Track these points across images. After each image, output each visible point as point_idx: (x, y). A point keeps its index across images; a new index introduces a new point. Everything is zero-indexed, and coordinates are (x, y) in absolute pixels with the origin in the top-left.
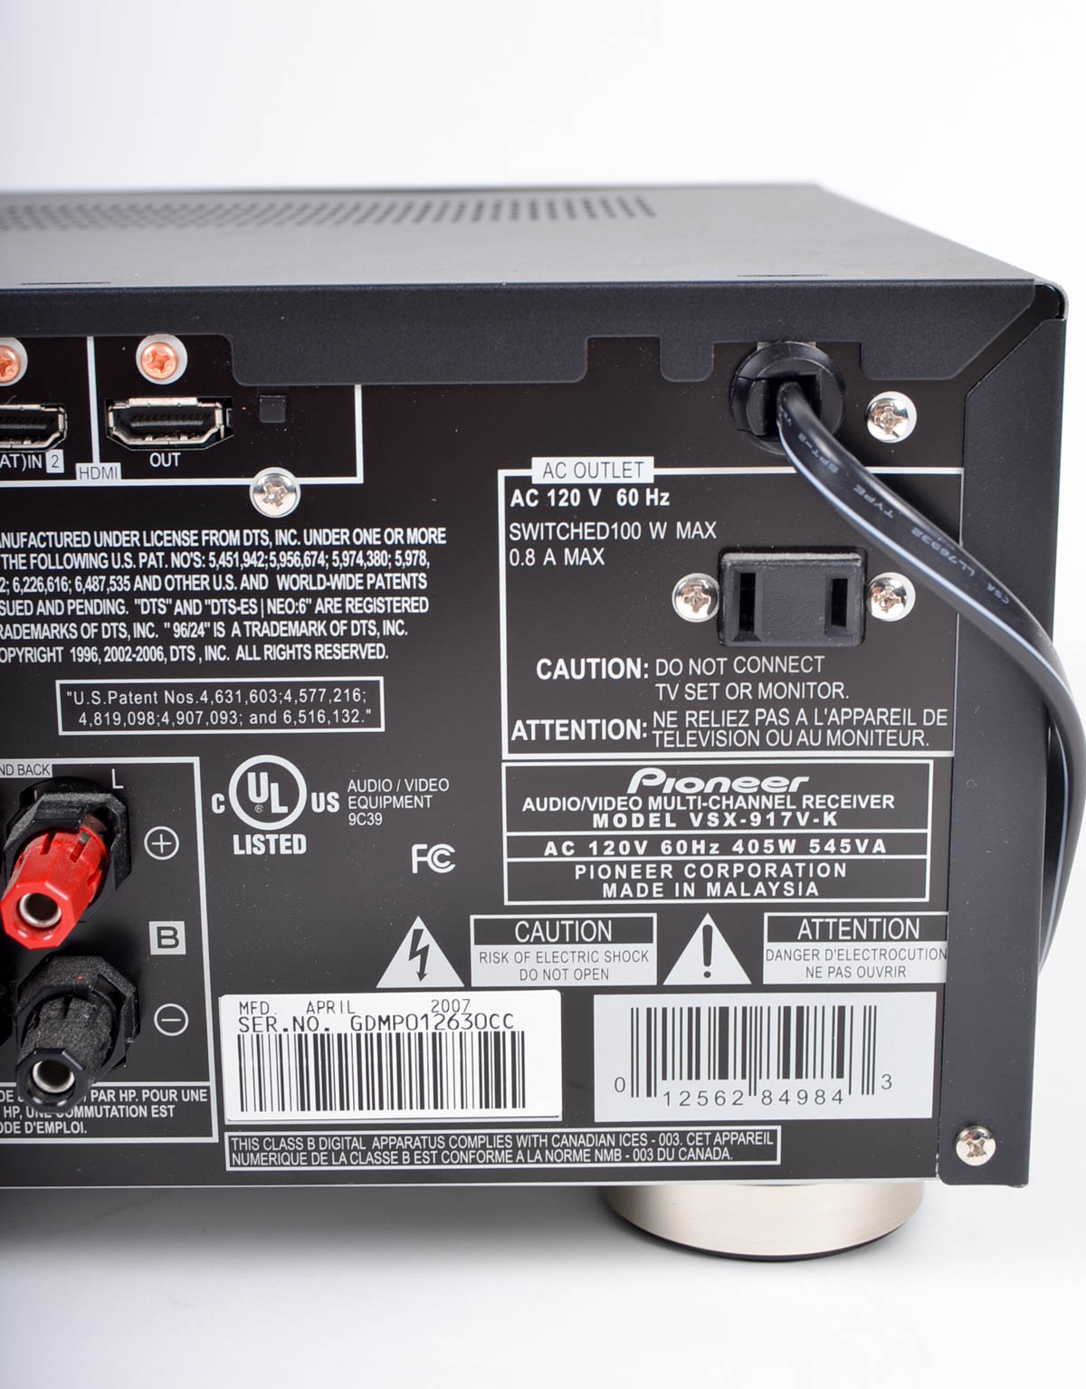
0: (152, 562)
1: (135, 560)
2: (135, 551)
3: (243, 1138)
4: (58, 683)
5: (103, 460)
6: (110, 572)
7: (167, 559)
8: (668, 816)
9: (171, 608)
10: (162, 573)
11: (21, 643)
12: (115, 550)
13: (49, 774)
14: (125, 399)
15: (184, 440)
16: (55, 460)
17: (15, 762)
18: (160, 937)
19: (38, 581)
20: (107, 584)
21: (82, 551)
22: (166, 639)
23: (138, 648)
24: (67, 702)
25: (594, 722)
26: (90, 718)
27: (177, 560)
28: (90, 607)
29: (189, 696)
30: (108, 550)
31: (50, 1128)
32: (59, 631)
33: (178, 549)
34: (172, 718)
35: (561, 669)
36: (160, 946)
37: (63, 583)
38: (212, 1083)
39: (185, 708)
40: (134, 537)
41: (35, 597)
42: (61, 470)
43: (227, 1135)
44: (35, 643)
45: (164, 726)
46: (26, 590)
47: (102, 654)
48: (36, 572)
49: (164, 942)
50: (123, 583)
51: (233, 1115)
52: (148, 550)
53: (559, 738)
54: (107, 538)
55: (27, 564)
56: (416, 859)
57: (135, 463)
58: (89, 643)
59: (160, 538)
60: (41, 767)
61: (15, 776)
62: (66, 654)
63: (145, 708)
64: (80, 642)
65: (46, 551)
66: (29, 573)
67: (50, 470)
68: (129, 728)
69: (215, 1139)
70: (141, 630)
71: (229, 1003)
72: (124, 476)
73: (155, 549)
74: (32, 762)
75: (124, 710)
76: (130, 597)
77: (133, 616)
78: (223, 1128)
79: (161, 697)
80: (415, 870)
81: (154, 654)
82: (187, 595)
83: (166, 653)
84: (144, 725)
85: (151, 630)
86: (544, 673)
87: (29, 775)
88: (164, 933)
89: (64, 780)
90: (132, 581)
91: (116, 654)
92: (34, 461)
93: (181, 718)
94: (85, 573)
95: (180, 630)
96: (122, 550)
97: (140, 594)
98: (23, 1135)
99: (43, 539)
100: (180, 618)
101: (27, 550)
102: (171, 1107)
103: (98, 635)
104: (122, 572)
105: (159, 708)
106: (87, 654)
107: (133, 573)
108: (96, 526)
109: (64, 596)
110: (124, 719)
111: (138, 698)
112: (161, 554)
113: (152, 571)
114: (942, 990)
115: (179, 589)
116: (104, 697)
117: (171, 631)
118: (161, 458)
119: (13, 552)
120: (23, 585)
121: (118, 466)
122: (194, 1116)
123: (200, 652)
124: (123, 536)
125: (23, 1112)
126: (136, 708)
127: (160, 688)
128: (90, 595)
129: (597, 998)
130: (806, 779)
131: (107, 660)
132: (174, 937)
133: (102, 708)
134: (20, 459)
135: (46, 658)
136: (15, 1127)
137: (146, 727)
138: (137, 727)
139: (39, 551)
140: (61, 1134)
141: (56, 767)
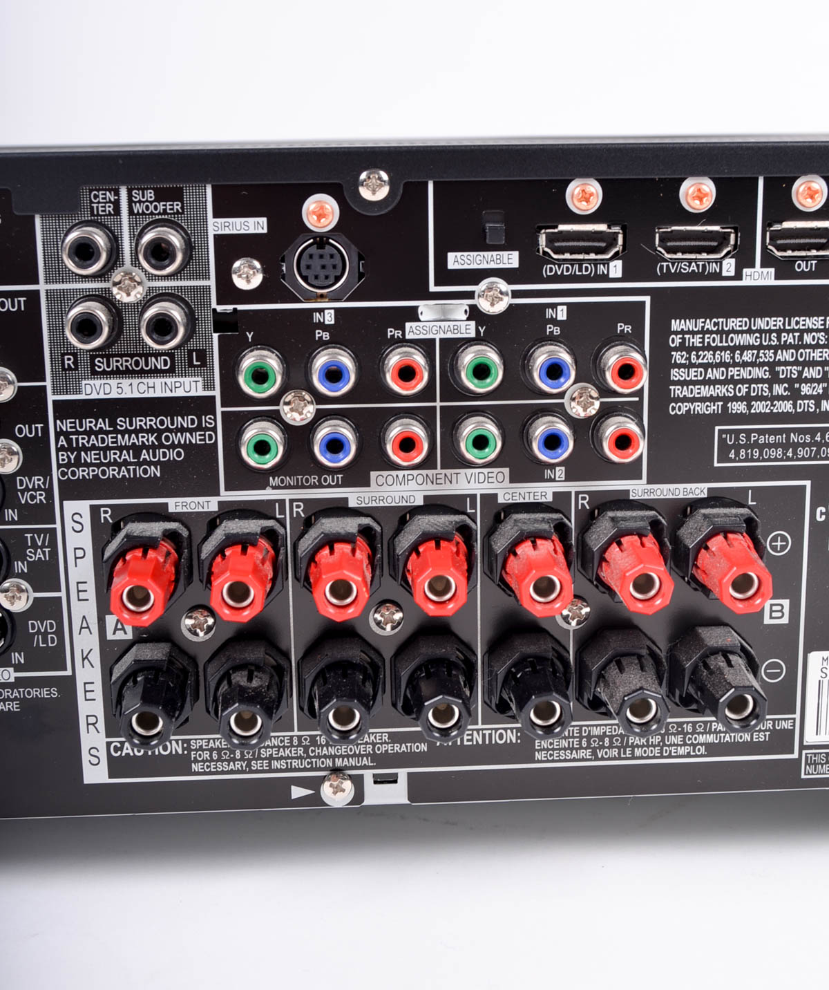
0: (791, 340)
1: (779, 338)
2: (779, 332)
3: (815, 754)
4: (717, 428)
5: (763, 266)
6: (761, 347)
7: (801, 338)
9: (800, 373)
10: (797, 348)
11: (693, 400)
12: (765, 331)
13: (704, 495)
14: (781, 222)
15: (814, 253)
16: (729, 267)
17: (681, 486)
18: (772, 611)
19: (709, 354)
20: (758, 357)
21: (742, 332)
22: (795, 395)
23: (775, 402)
24: (722, 442)
26: (737, 454)
27: (808, 339)
28: (744, 373)
29: (808, 437)
30: (761, 331)
31: (681, 751)
32: (721, 390)
33: (809, 331)
34: (795, 453)
36: (771, 617)
37: (727, 356)
38: (797, 716)
39: (804, 445)
40: (779, 322)
41: (706, 366)
42: (732, 273)
43: (804, 752)
44: (703, 400)
45: (788, 459)
46: (700, 361)
47: (749, 407)
48: (709, 348)
49: (774, 615)
50: (768, 356)
51: (810, 738)
52: (788, 332)
54: (761, 323)
55: (703, 342)
57: (784, 268)
58: (741, 399)
59: (797, 323)
60: (699, 490)
61: (681, 496)
62: (725, 408)
63: (776, 446)
64: (735, 399)
65: (717, 332)
66: (703, 349)
67: (724, 274)
68: (764, 460)
69: (795, 756)
70: (779, 389)
71: (815, 658)
72: (776, 278)
73: (793, 331)
74: (693, 486)
75: (761, 447)
76: (772, 365)
77: (774, 379)
78: (802, 747)
79: (788, 438)
81: (786, 407)
82: (813, 364)
83: (795, 406)
84: (775, 458)
85: (785, 389)
87: (691, 496)
88: (774, 608)
89: (715, 499)
90: (775, 354)
91: (759, 407)
92: (714, 267)
93: (801, 452)
94: (743, 348)
95: (806, 389)
96: (770, 331)
97: (780, 363)
98: (662, 757)
99: (716, 324)
100: (807, 381)
101: (703, 332)
102: (767, 733)
103: (748, 393)
104: (769, 347)
105: (785, 446)
106: (739, 408)
107: (776, 349)
108: (753, 314)
109: (726, 365)
110: (761, 454)
111: (772, 439)
112: (797, 334)
113: (790, 346)
115: (807, 359)
116: (748, 438)
117: (799, 390)
118: (803, 265)
119: (693, 333)
120: (698, 357)
121: (772, 270)
122: (783, 740)
123: (818, 405)
124: (772, 321)
125: (663, 740)
126: (770, 446)
127: (788, 431)
128: (745, 365)
131: (753, 411)
132: (781, 611)
133: (746, 447)
134: (704, 266)
135: (710, 411)
136: (656, 751)
137: (776, 459)
138: (769, 460)
139: (711, 332)
140: (688, 755)
141: (709, 489)
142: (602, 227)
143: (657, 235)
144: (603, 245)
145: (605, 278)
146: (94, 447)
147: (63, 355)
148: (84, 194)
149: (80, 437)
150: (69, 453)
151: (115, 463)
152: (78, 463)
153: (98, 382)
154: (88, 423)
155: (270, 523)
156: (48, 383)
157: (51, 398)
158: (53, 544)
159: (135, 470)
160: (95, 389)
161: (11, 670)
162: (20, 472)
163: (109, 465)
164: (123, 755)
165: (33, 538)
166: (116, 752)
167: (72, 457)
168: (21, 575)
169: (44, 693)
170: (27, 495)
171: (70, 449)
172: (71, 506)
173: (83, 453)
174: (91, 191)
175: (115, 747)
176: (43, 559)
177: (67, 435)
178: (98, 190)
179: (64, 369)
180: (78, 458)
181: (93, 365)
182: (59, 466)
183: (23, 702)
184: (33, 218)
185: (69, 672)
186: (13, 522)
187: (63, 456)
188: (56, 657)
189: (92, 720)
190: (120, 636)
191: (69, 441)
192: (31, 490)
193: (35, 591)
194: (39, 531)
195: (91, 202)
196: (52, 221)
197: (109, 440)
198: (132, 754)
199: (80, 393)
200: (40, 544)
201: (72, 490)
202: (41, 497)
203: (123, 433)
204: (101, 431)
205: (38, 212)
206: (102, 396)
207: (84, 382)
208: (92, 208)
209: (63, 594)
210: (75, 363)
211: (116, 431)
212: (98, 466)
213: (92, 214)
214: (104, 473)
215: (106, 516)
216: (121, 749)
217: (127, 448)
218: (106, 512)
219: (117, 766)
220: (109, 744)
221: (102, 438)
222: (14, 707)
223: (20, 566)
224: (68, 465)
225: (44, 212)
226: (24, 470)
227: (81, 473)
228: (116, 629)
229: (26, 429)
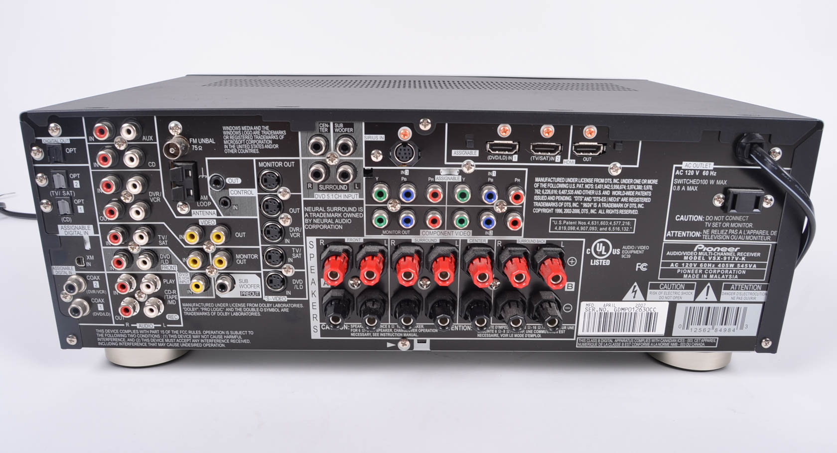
0: (580, 187)
1: (576, 186)
2: (576, 184)
3: (582, 339)
4: (551, 218)
5: (571, 158)
6: (569, 189)
7: (584, 186)
8: (703, 257)
9: (583, 199)
10: (582, 189)
11: (542, 207)
12: (571, 183)
13: (545, 243)
14: (578, 143)
15: (591, 154)
16: (558, 159)
17: (536, 239)
18: (568, 286)
19: (549, 191)
20: (567, 192)
21: (562, 183)
22: (581, 207)
23: (573, 209)
24: (552, 223)
25: (688, 232)
26: (558, 228)
27: (587, 186)
28: (562, 198)
29: (585, 223)
30: (569, 183)
31: (532, 336)
32: (553, 204)
33: (587, 183)
34: (580, 228)
35: (682, 218)
36: (568, 289)
37: (556, 192)
38: (576, 325)
39: (583, 226)
40: (576, 180)
41: (548, 195)
42: (559, 161)
43: (578, 338)
44: (546, 208)
45: (577, 231)
46: (546, 193)
47: (563, 211)
48: (549, 188)
49: (569, 288)
50: (571, 192)
51: (580, 333)
52: (579, 183)
53: (679, 236)
54: (569, 180)
55: (547, 186)
56: (637, 267)
57: (579, 160)
58: (560, 208)
59: (583, 180)
60: (543, 241)
61: (536, 243)
62: (554, 211)
63: (573, 225)
64: (558, 208)
65: (552, 183)
66: (547, 189)
67: (556, 161)
68: (568, 231)
69: (574, 339)
70: (575, 205)
71: (584, 304)
72: (576, 163)
73: (581, 183)
74: (541, 239)
75: (567, 226)
76: (573, 196)
77: (573, 201)
78: (577, 336)
79: (577, 223)
80: (637, 270)
81: (577, 211)
82: (588, 196)
83: (581, 211)
84: (572, 230)
85: (577, 205)
86: (678, 219)
87: (540, 243)
88: (569, 285)
89: (549, 244)
90: (574, 192)
91: (567, 211)
92: (552, 159)
93: (582, 228)
94: (562, 189)
95: (585, 205)
96: (573, 183)
97: (576, 195)
98: (525, 338)
99: (552, 180)
100: (585, 202)
101: (547, 182)
102: (564, 331)
103: (563, 206)
104: (572, 189)
105: (576, 226)
106: (559, 211)
107: (574, 190)
108: (566, 176)
109: (555, 195)
110: (567, 228)
111: (571, 223)
112: (583, 185)
113: (580, 189)
114: (764, 303)
115: (586, 194)
116: (562, 222)
117: (582, 205)
118: (586, 159)
119: (543, 183)
120: (545, 192)
121: (574, 160)
122: (570, 333)
123: (589, 211)
124: (573, 179)
125: (525, 332)
126: (570, 225)
127: (577, 221)
128: (562, 195)
129: (678, 304)
130: (739, 248)
131: (564, 212)
132: (572, 286)
133: (561, 226)
134: (549, 158)
135: (548, 212)
136: (523, 335)
137: (573, 231)
138: (570, 231)
139: (550, 183)
140: (535, 337)
141: (547, 241)
142: (511, 142)
143: (531, 146)
144: (511, 148)
145: (511, 161)
146: (318, 217)
147: (308, 183)
148: (317, 124)
149: (313, 213)
151: (326, 223)
152: (312, 223)
153: (320, 194)
154: (316, 209)
155: (382, 248)
156: (302, 194)
157: (303, 199)
158: (302, 252)
159: (333, 226)
160: (319, 196)
161: (286, 297)
162: (291, 226)
163: (323, 224)
164: (326, 329)
165: (295, 250)
166: (323, 328)
167: (310, 221)
168: (290, 263)
169: (298, 306)
170: (293, 234)
171: (309, 218)
172: (309, 239)
173: (314, 220)
174: (319, 123)
175: (323, 326)
176: (299, 257)
177: (308, 213)
178: (322, 123)
179: (308, 188)
180: (312, 221)
181: (319, 187)
182: (305, 224)
183: (290, 309)
184: (298, 133)
185: (307, 299)
186: (288, 244)
187: (307, 220)
188: (302, 293)
189: (315, 316)
190: (326, 286)
191: (309, 215)
192: (294, 232)
193: (295, 269)
194: (297, 247)
195: (319, 127)
196: (305, 134)
197: (324, 215)
198: (329, 329)
199: (314, 197)
200: (297, 252)
201: (310, 233)
202: (298, 235)
203: (329, 213)
204: (321, 212)
205: (300, 131)
206: (321, 199)
207: (315, 194)
208: (320, 130)
209: (305, 270)
210: (312, 186)
211: (327, 212)
212: (319, 224)
213: (320, 132)
214: (321, 227)
215: (322, 243)
216: (325, 327)
217: (330, 218)
218: (322, 241)
219: (323, 333)
220: (321, 325)
221: (321, 214)
222: (287, 310)
223: (290, 260)
224: (308, 224)
225: (301, 130)
226: (293, 225)
227: (313, 227)
228: (325, 284)
229: (293, 210)
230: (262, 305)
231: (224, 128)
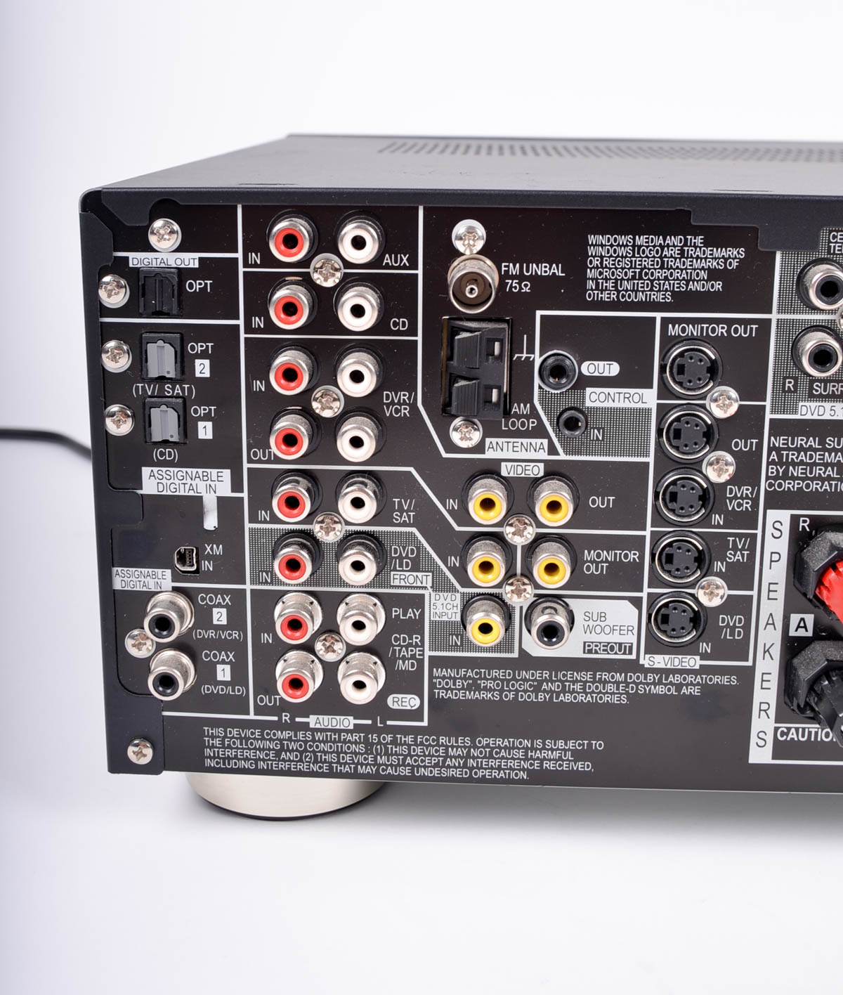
146: (802, 463)
147: (785, 378)
148: (824, 234)
149: (791, 453)
150: (778, 467)
151: (820, 478)
152: (786, 476)
153: (813, 405)
154: (800, 441)
156: (768, 404)
157: (769, 416)
158: (752, 548)
159: (836, 485)
160: (809, 410)
161: (698, 658)
162: (733, 481)
163: (812, 479)
164: (788, 739)
165: (734, 542)
166: (782, 736)
167: (781, 471)
168: (719, 575)
169: (725, 680)
170: (735, 503)
171: (780, 463)
172: (773, 515)
173: (791, 468)
174: (830, 232)
175: (782, 732)
176: (741, 561)
177: (778, 450)
178: (837, 232)
179: (784, 391)
180: (786, 471)
181: (811, 388)
182: (768, 478)
183: (704, 687)
184: (774, 254)
185: (750, 663)
186: (719, 526)
187: (773, 470)
188: (740, 649)
189: (764, 707)
190: (802, 633)
191: (780, 456)
192: (737, 502)
193: (729, 589)
194: (740, 536)
195: (830, 242)
196: (792, 257)
197: (817, 457)
198: (796, 739)
199: (796, 413)
200: (740, 547)
201: (776, 500)
202: (747, 505)
203: (830, 451)
204: (811, 448)
205: (779, 249)
206: (815, 417)
207: (801, 404)
208: (829, 247)
209: (754, 593)
210: (795, 386)
211: (825, 450)
212: (803, 480)
213: (829, 253)
214: (808, 486)
215: (804, 525)
216: (787, 734)
217: (832, 465)
218: (805, 521)
219: (780, 749)
220: (776, 729)
221: (810, 454)
222: (695, 691)
223: (719, 566)
224: (776, 478)
225: (783, 248)
226: (735, 480)
227: (786, 485)
228: (799, 627)
229: (741, 444)
230: (634, 677)
231: (592, 239)
